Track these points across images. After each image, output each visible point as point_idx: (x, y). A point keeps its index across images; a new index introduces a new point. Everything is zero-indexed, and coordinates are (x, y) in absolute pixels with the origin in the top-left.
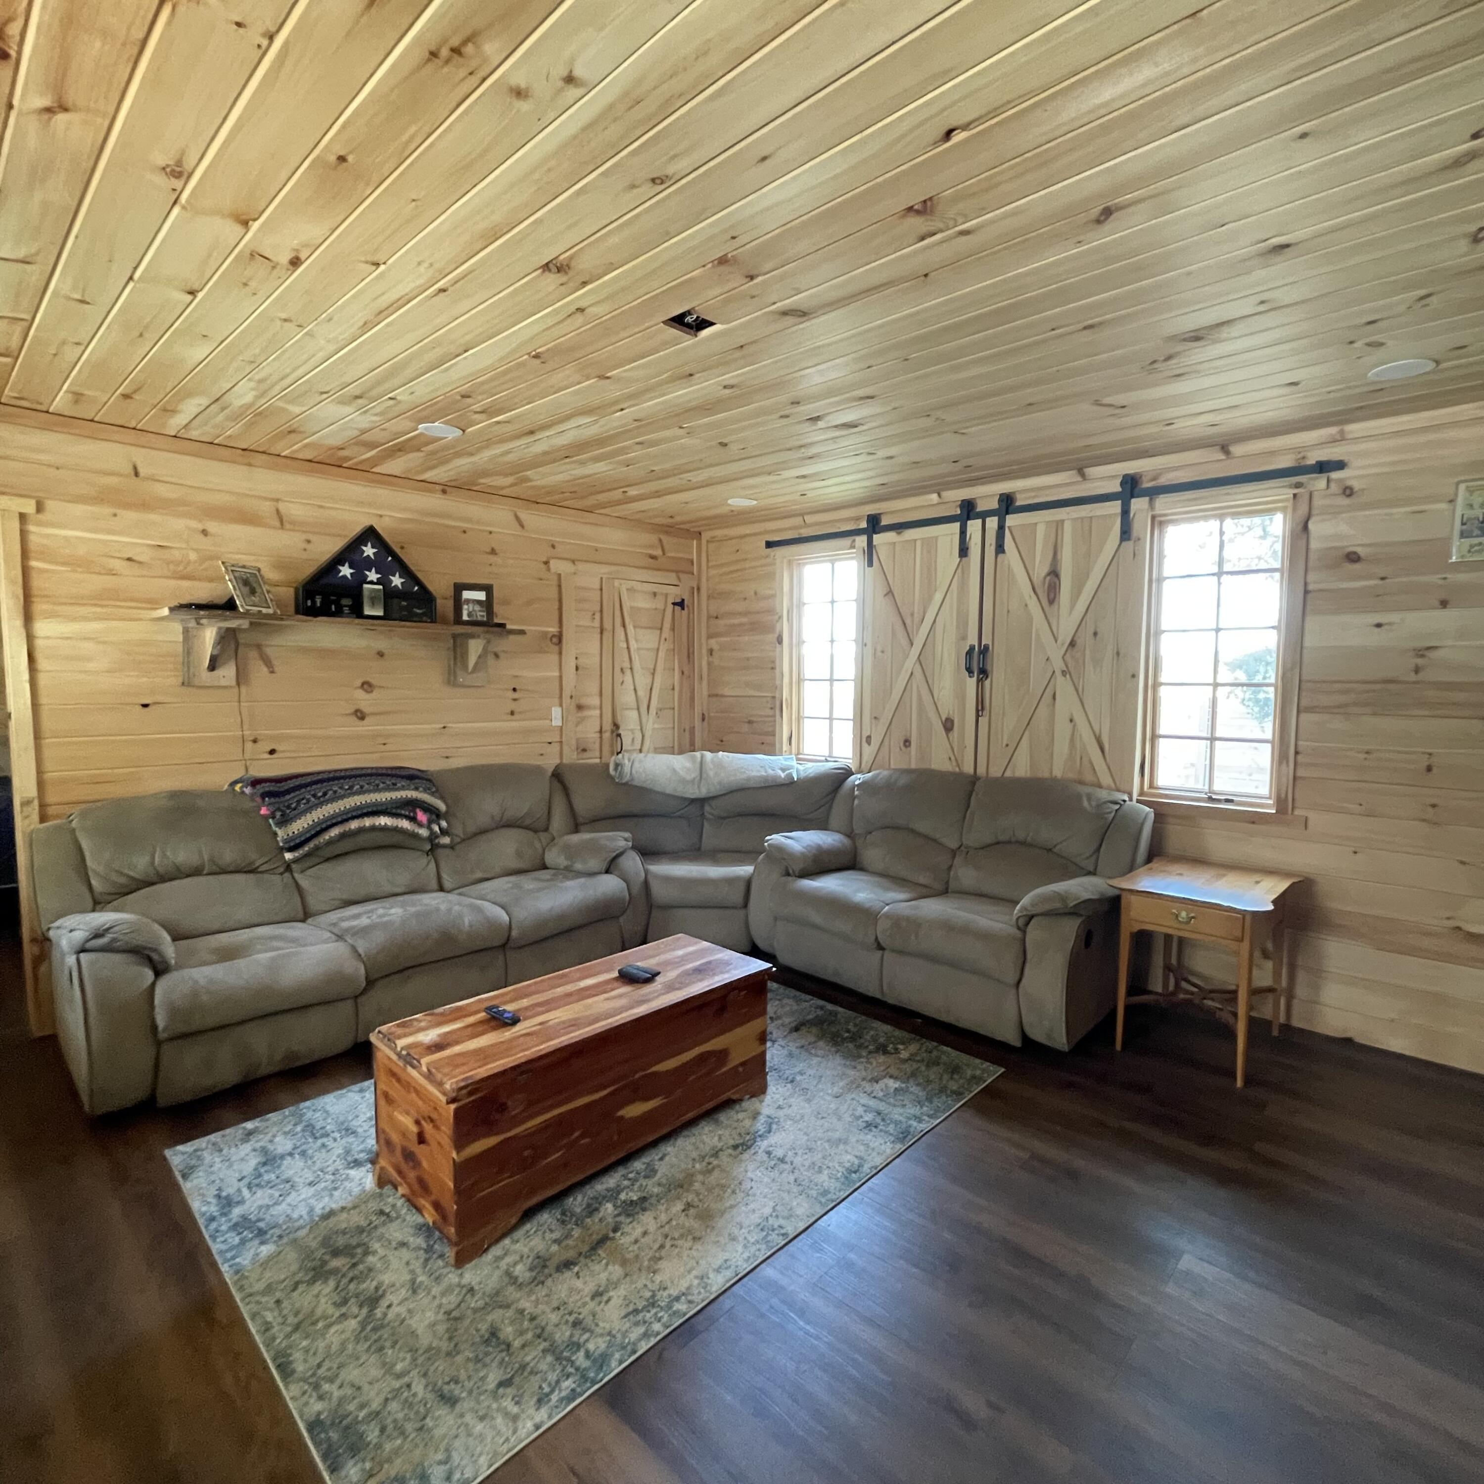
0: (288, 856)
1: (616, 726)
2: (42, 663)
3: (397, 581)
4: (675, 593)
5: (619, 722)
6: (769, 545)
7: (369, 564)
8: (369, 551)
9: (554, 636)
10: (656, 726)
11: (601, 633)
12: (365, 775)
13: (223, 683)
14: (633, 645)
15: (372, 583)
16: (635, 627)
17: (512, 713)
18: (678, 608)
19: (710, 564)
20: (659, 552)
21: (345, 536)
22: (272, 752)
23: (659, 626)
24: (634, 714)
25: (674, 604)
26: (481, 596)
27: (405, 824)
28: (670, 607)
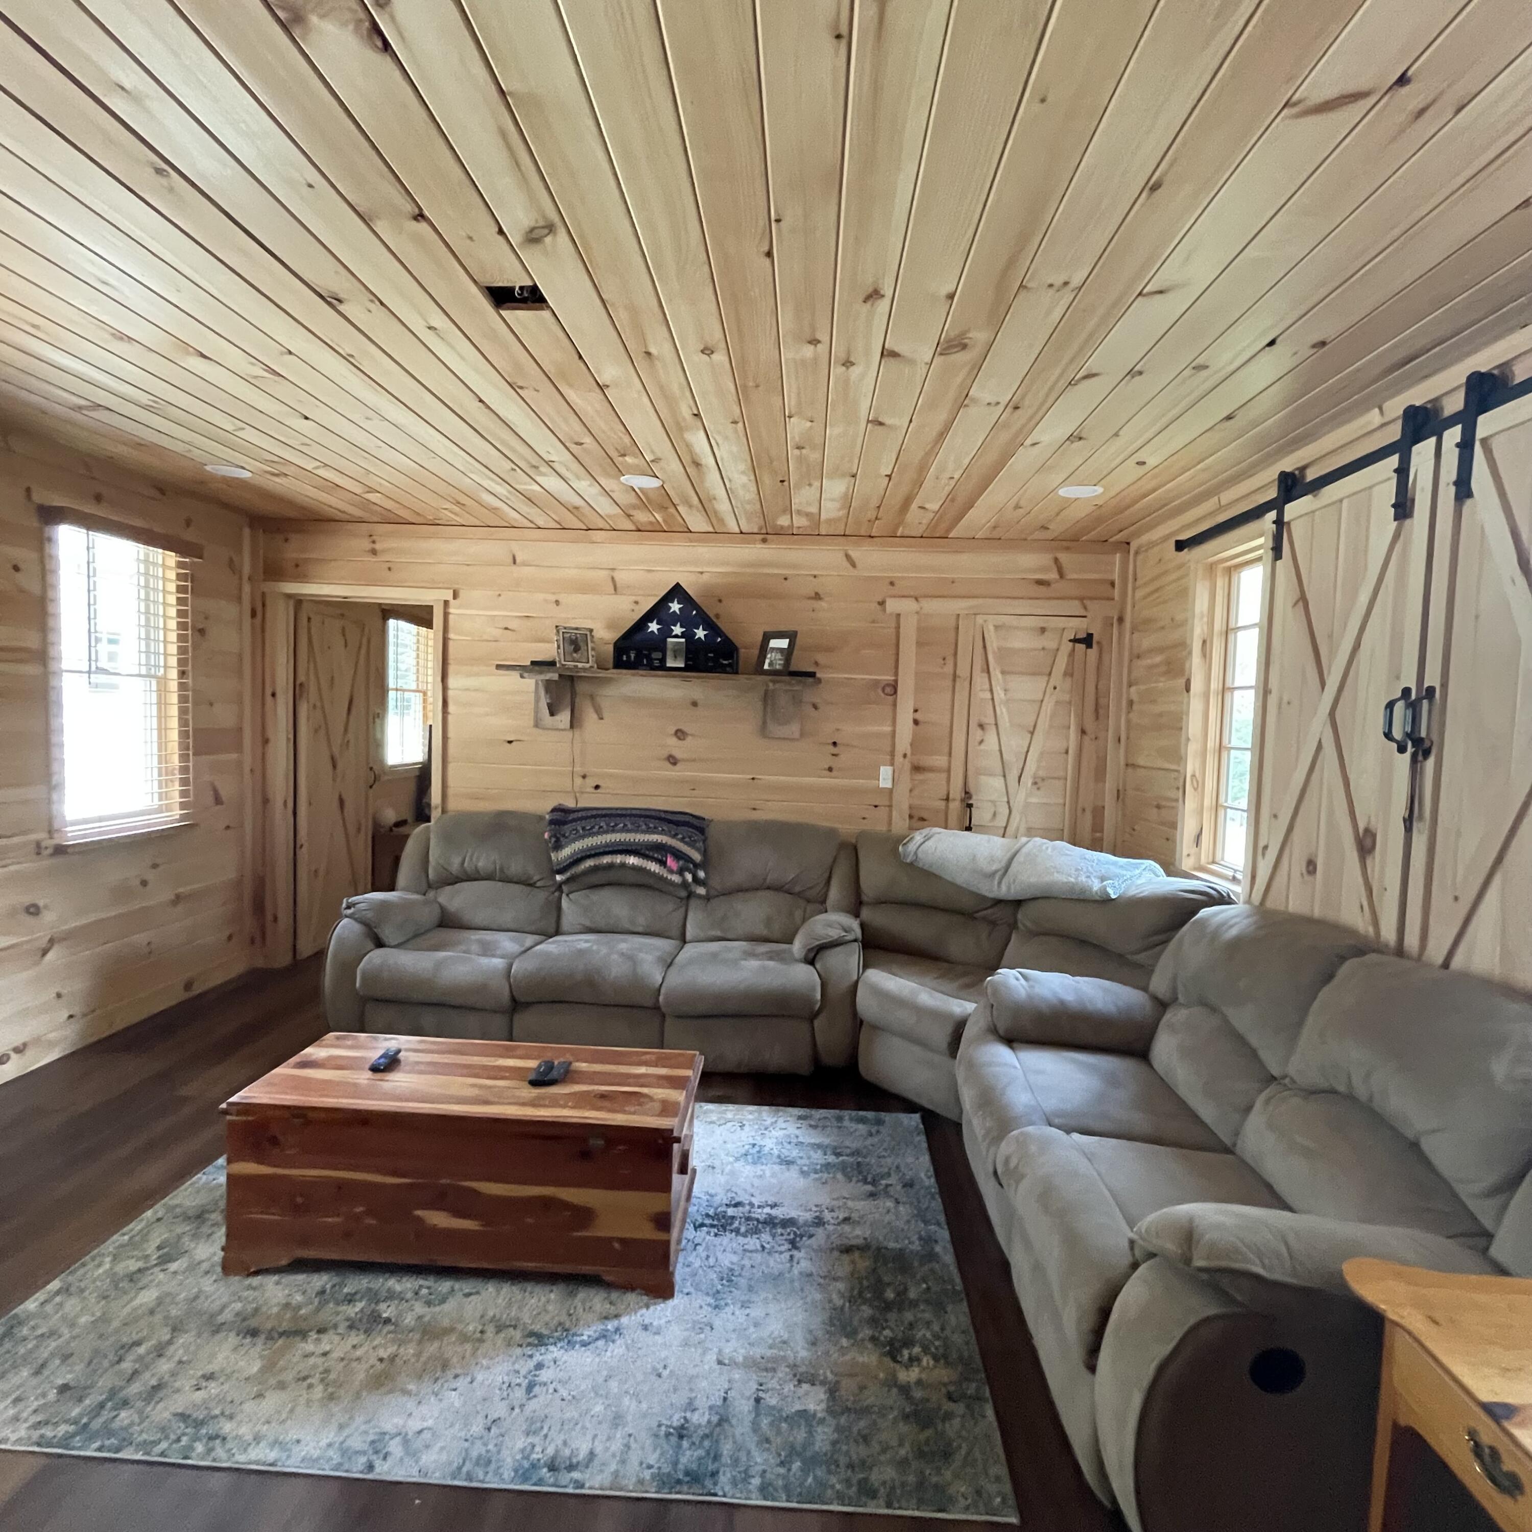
0: (558, 878)
1: (967, 794)
2: (451, 708)
3: (700, 633)
4: (1077, 626)
5: (972, 790)
6: (1180, 546)
7: (676, 619)
8: (675, 607)
9: (888, 685)
10: (1033, 800)
11: (954, 680)
12: (631, 815)
13: (562, 726)
14: (999, 694)
15: (676, 636)
16: (1003, 673)
17: (830, 769)
18: (1081, 647)
19: (1139, 583)
20: (1053, 575)
21: (656, 595)
22: (597, 787)
23: (1048, 670)
24: (998, 782)
25: (1075, 641)
26: (784, 643)
27: (653, 867)
28: (1067, 647)
